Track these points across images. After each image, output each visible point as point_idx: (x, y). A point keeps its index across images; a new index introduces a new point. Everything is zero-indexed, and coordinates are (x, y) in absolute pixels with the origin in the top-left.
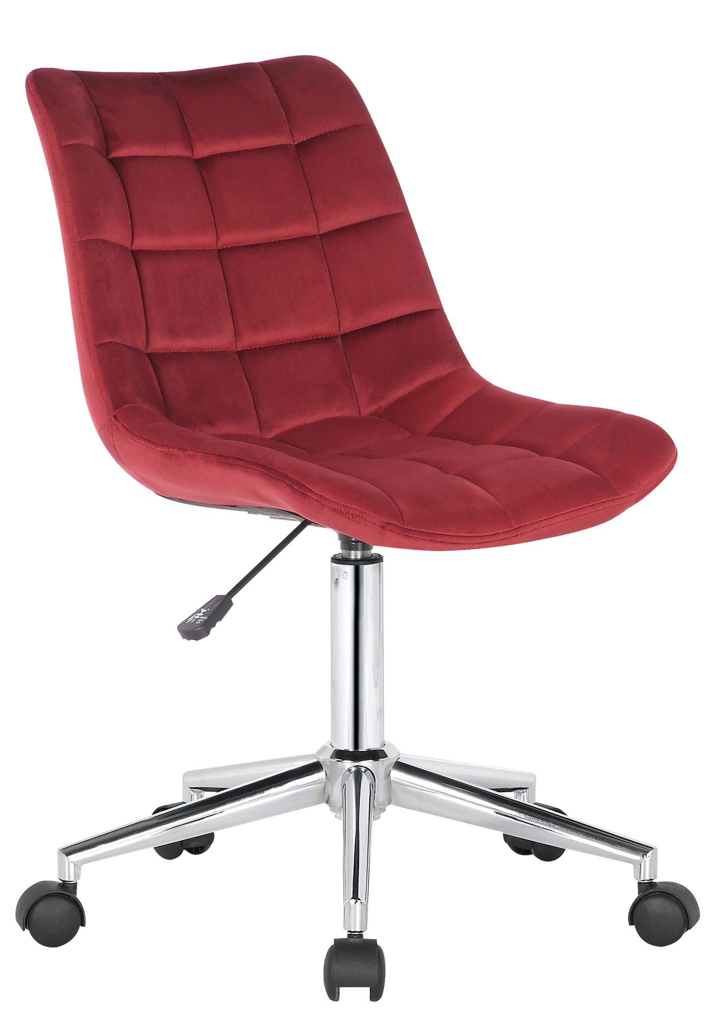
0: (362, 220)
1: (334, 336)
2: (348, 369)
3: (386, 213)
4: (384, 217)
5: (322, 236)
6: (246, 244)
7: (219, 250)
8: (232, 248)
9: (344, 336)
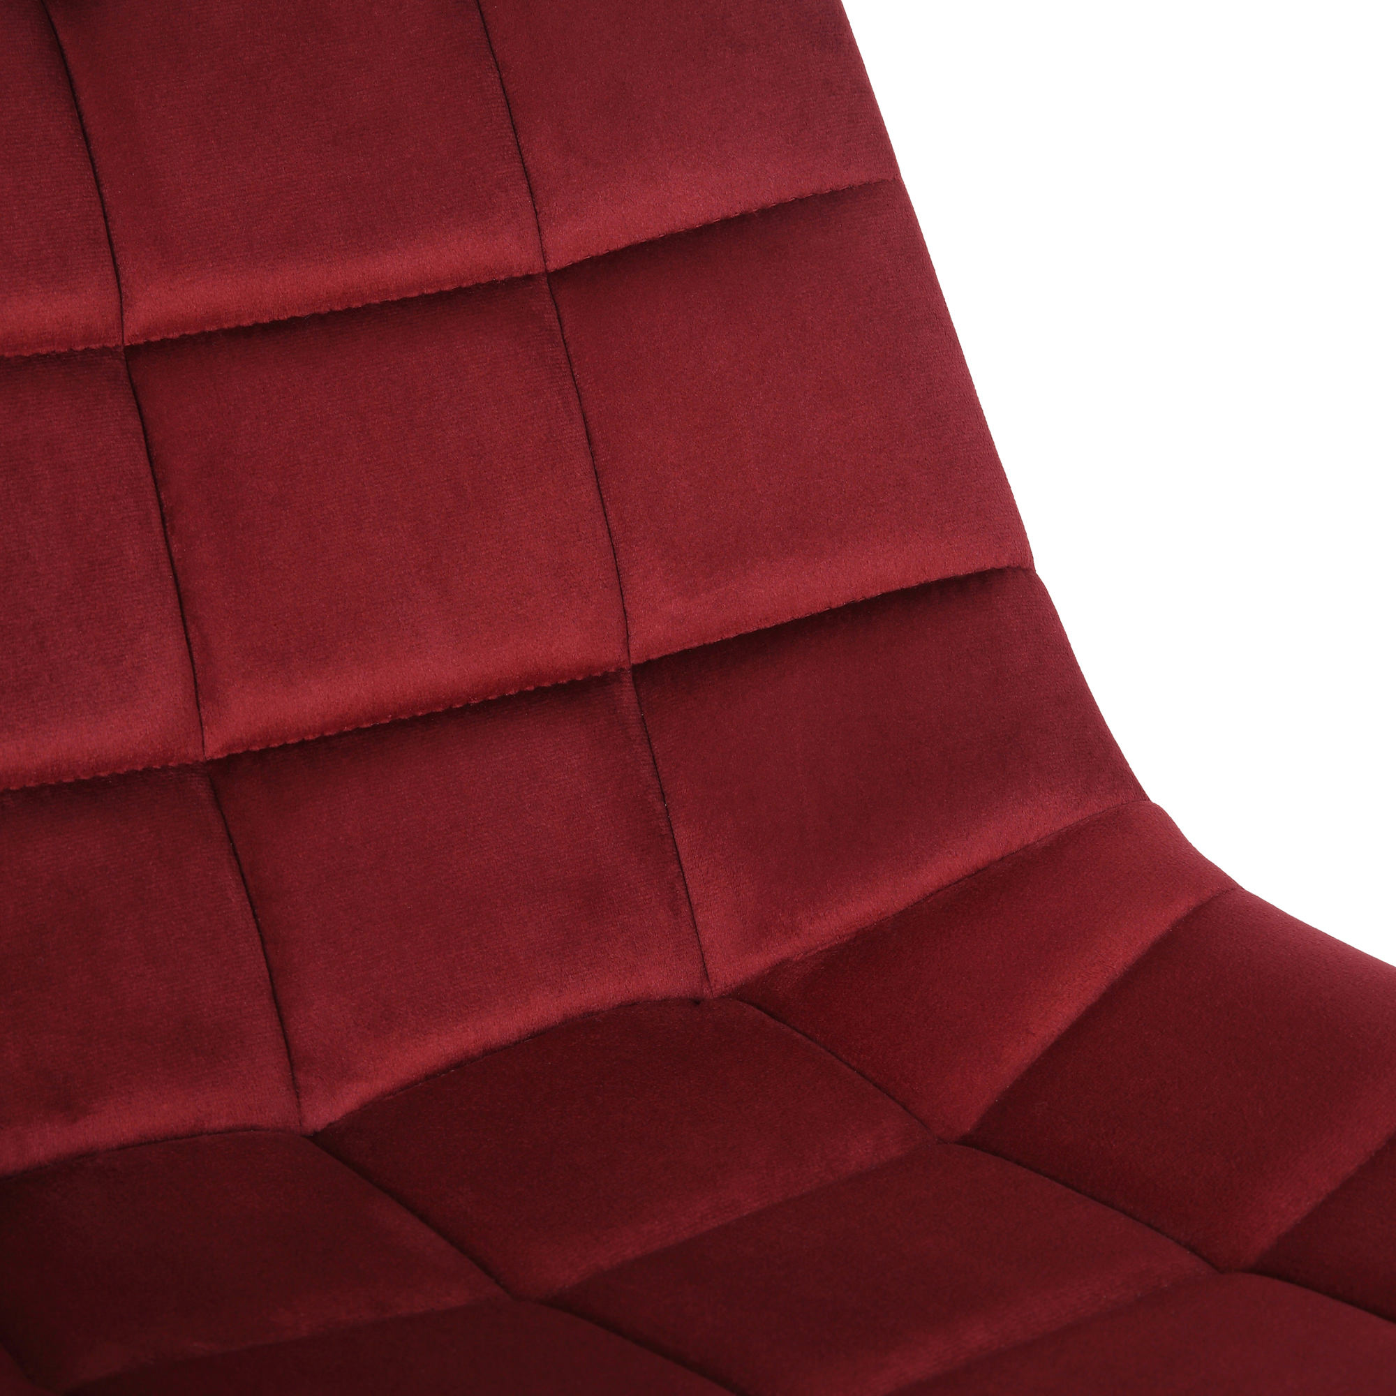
0: (717, 216)
1: (606, 675)
2: (659, 807)
3: (807, 186)
4: (801, 201)
5: (559, 277)
6: (246, 322)
7: (133, 352)
8: (183, 341)
9: (646, 671)
